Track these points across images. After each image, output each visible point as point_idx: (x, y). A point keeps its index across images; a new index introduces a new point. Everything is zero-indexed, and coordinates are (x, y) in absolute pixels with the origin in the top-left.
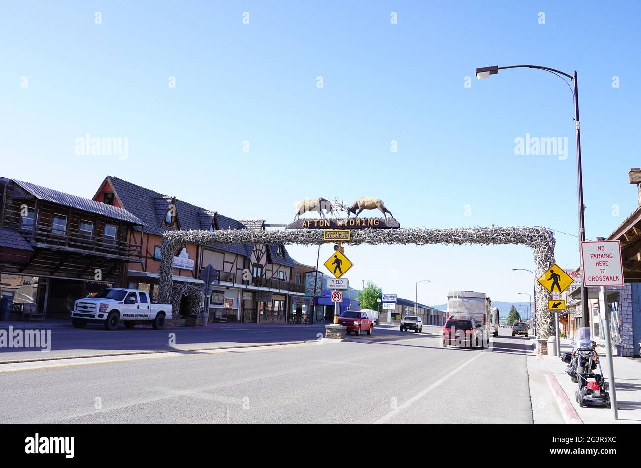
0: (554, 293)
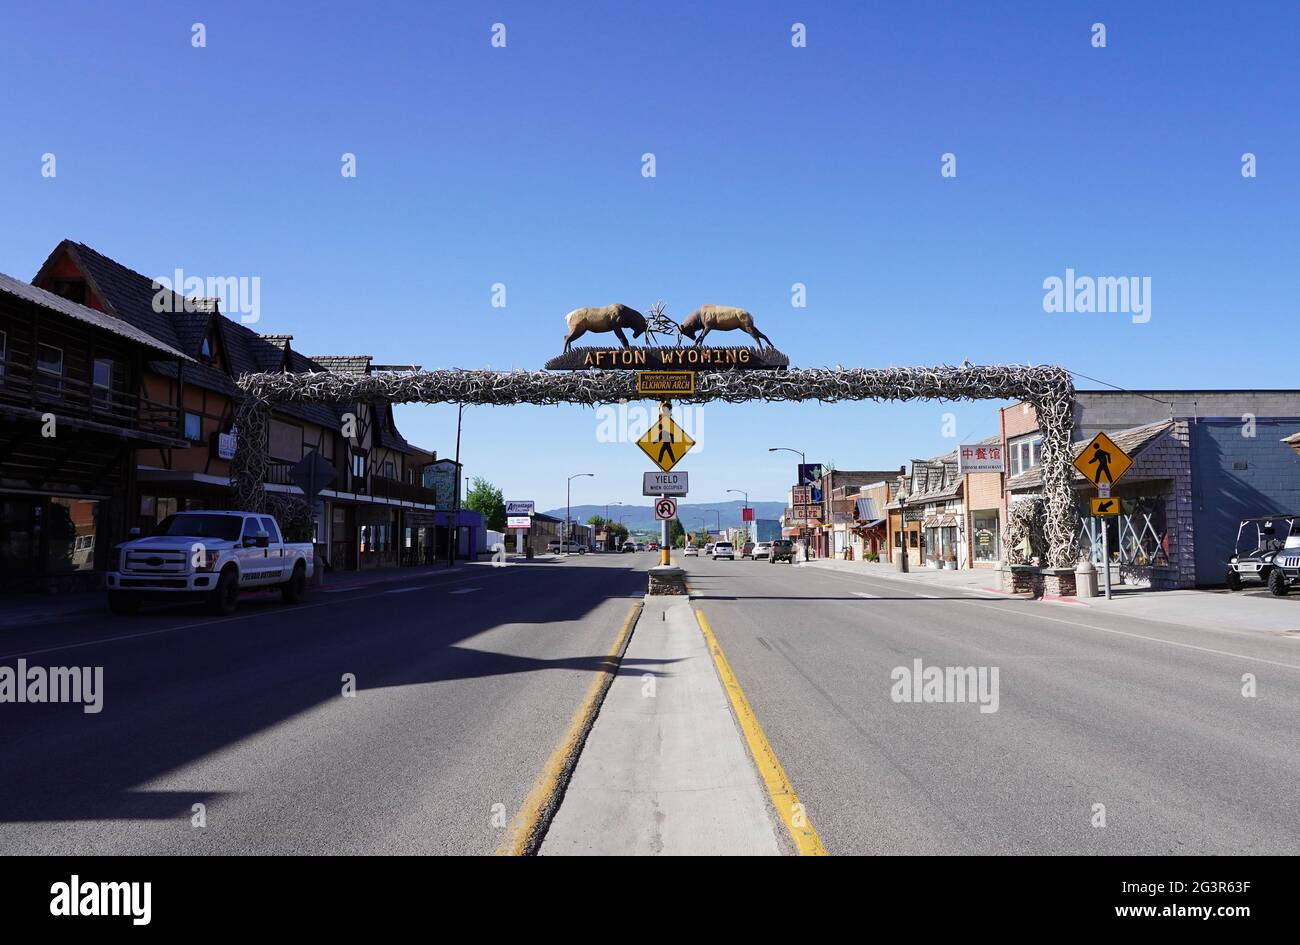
0: (1100, 485)
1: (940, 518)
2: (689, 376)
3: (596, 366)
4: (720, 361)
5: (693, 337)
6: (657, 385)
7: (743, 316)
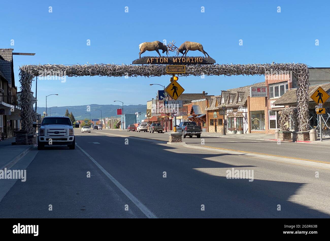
0: (319, 104)
1: (235, 114)
2: (184, 67)
3: (151, 63)
4: (193, 61)
5: (182, 53)
6: (173, 70)
7: (200, 46)
